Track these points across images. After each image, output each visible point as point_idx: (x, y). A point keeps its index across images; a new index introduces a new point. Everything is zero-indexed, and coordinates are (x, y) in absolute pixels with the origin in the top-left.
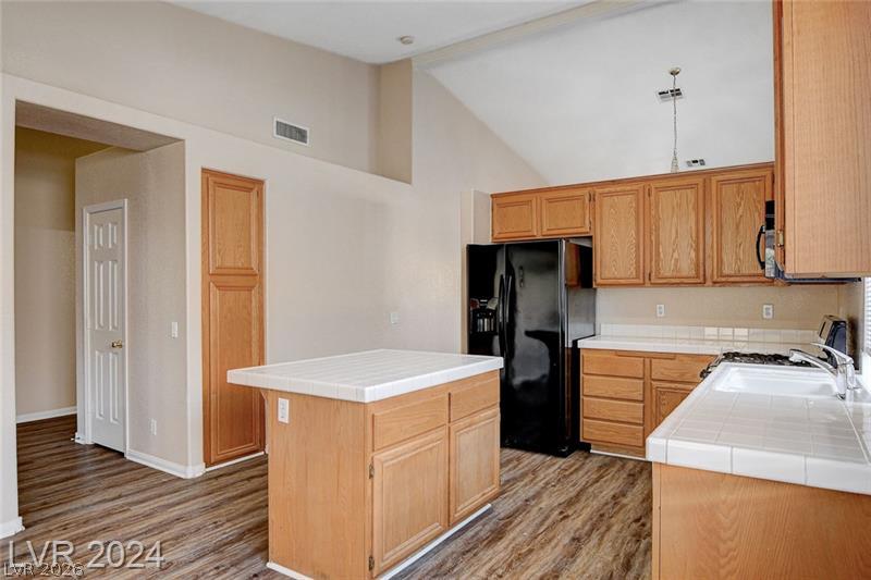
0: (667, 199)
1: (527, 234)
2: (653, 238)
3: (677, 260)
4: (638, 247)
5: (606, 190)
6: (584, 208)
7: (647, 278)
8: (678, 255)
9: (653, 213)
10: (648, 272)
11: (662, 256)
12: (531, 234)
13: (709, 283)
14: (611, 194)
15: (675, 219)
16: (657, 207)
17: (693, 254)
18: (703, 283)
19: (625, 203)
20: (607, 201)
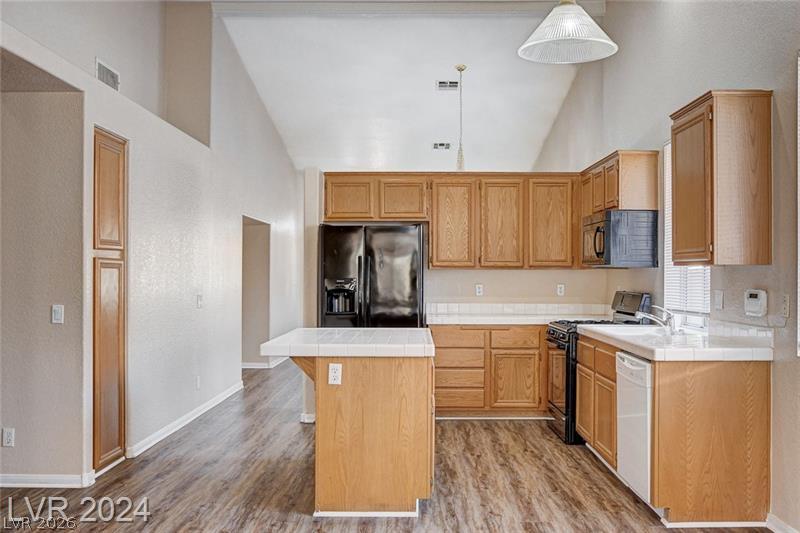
0: (494, 195)
1: (364, 215)
2: (483, 226)
3: (502, 247)
4: (470, 233)
5: (443, 180)
6: (422, 195)
7: (477, 261)
8: (502, 243)
9: (483, 204)
10: (478, 256)
11: (490, 242)
12: (368, 215)
13: (526, 266)
14: (446, 185)
15: (501, 212)
16: (486, 199)
17: (515, 242)
18: (522, 267)
19: (459, 193)
20: (443, 190)
